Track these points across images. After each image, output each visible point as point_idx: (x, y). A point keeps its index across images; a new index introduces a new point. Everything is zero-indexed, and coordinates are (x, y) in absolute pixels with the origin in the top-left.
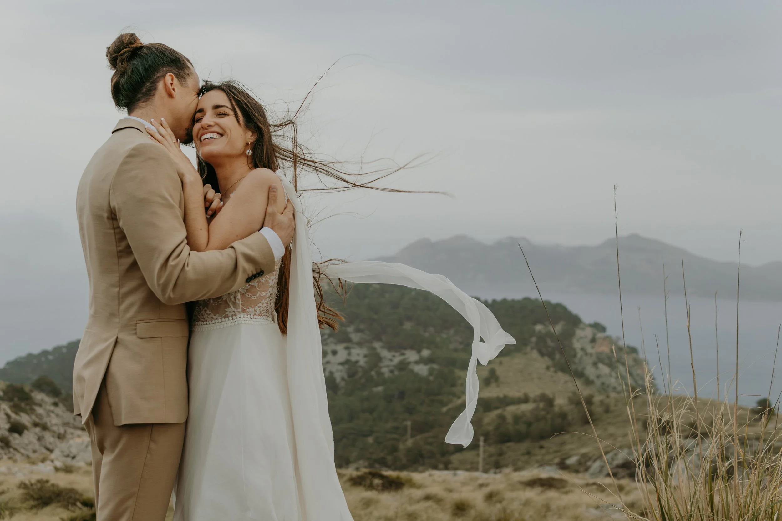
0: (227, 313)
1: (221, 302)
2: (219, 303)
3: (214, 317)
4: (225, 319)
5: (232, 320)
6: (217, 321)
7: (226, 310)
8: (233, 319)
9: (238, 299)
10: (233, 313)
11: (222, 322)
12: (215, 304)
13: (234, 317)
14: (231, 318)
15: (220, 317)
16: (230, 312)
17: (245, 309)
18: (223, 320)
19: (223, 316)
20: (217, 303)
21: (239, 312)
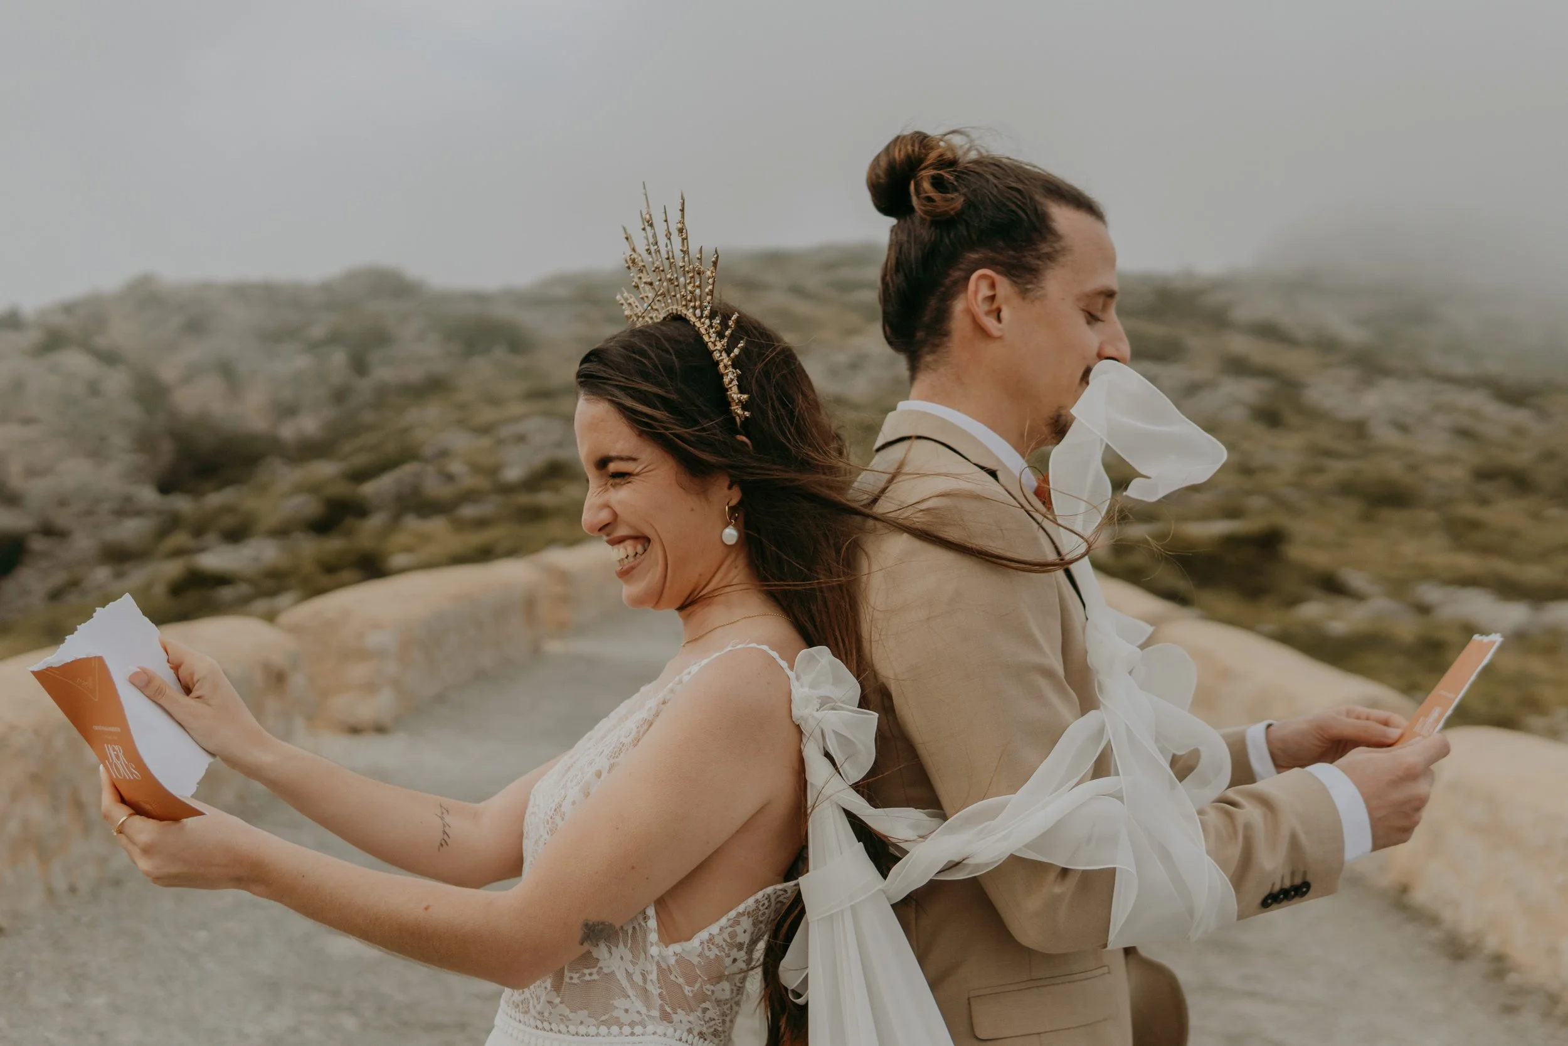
0: (615, 1014)
1: (595, 977)
2: (587, 978)
3: (571, 1016)
4: (609, 1029)
5: (630, 1037)
6: (582, 1029)
7: (613, 1004)
8: (632, 1034)
9: (651, 980)
10: (637, 1018)
11: (598, 1035)
12: (571, 978)
13: (638, 1029)
14: (627, 1030)
15: (592, 1021)
16: (627, 1011)
17: (669, 1013)
18: (603, 1029)
19: (603, 1018)
20: (579, 978)
21: (652, 1018)
